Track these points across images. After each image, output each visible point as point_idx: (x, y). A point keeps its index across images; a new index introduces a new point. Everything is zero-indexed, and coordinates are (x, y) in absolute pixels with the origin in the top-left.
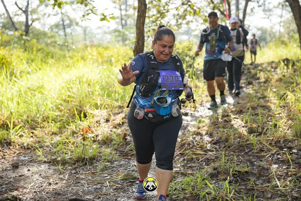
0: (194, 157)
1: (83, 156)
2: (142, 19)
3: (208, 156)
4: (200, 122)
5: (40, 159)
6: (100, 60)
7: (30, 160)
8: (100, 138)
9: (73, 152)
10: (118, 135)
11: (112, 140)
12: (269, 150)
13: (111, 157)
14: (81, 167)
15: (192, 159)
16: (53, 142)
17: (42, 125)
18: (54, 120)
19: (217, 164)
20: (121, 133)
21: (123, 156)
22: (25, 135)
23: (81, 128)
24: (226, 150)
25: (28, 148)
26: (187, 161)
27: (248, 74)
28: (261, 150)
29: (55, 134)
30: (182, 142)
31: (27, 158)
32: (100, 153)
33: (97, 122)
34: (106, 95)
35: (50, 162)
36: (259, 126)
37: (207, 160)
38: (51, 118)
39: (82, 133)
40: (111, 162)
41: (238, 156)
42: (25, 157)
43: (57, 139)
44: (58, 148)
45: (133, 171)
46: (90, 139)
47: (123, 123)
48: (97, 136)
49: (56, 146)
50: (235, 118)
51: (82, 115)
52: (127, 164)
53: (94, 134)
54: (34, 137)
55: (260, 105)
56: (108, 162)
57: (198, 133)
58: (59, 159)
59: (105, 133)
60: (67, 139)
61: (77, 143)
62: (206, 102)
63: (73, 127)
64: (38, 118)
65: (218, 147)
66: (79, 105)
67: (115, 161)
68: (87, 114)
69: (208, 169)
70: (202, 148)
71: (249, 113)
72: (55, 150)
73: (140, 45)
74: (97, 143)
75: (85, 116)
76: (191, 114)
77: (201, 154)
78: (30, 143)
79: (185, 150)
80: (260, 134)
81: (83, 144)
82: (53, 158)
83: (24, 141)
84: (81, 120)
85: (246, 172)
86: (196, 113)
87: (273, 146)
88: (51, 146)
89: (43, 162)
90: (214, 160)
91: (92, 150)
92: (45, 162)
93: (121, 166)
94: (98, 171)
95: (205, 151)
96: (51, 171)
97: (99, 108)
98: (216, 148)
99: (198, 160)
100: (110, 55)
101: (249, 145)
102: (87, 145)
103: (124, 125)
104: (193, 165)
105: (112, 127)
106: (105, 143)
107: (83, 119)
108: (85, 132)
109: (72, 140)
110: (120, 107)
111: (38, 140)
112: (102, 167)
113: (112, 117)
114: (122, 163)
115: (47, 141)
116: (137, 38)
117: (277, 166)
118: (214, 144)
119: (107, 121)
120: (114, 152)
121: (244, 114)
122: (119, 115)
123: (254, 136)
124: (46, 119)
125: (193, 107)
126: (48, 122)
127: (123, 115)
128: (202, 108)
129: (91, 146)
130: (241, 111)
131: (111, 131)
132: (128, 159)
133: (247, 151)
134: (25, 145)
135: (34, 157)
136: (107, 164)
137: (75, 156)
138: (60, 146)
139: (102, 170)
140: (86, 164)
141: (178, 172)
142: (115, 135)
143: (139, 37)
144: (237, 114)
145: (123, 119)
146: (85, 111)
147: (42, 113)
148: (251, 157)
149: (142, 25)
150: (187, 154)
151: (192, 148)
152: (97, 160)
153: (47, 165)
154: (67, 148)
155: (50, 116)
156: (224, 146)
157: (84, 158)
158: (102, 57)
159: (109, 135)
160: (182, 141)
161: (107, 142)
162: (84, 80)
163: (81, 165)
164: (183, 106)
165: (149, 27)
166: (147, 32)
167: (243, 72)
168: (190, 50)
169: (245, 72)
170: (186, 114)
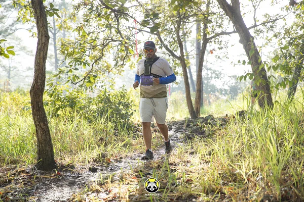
2: (42, 53)
50: (148, 174)
73: (39, 84)
116: (35, 75)
125: (106, 163)
130: (159, 166)
143: (38, 75)
149: (42, 59)
158: (17, 105)
164: (95, 161)
165: (71, 66)
166: (67, 72)
167: (188, 125)
168: (123, 96)
169: (191, 126)
170: (93, 170)
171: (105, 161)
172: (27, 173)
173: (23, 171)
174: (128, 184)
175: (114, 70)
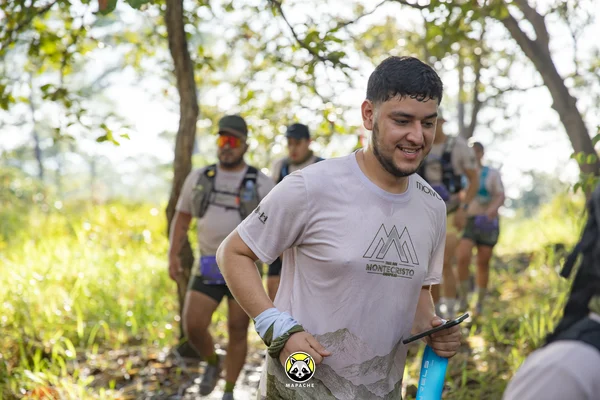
23: (31, 386)
47: (132, 377)
51: (37, 358)
66: (33, 335)
84: (31, 370)
97: (82, 344)
103: (136, 381)
107: (37, 366)
122: (128, 360)
145: (133, 367)
146: (47, 351)
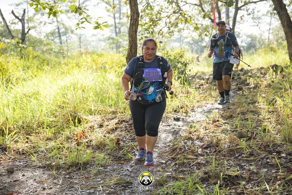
0: (185, 161)
1: (77, 161)
2: (134, 27)
3: (199, 161)
4: (191, 127)
5: (34, 164)
6: (94, 67)
7: (25, 165)
8: (94, 143)
9: (67, 157)
10: (112, 140)
11: (105, 145)
12: (259, 155)
13: (104, 162)
14: (75, 171)
15: (184, 163)
16: (47, 147)
17: (37, 131)
18: (49, 126)
19: (208, 169)
20: (114, 138)
21: (116, 161)
22: (20, 141)
23: (76, 133)
24: (217, 154)
25: (23, 154)
26: (179, 166)
27: (238, 80)
28: (251, 155)
29: (50, 139)
30: (174, 147)
31: (22, 163)
32: (94, 158)
33: (91, 127)
34: (99, 101)
35: (45, 167)
36: (248, 131)
37: (198, 164)
38: (46, 124)
39: (76, 138)
40: (104, 166)
41: (228, 160)
42: (20, 162)
43: (52, 144)
44: (53, 153)
45: (126, 175)
46: (83, 144)
47: (116, 129)
48: (90, 141)
49: (51, 151)
50: (225, 123)
51: (76, 121)
52: (120, 169)
53: (88, 140)
54: (29, 142)
55: (250, 110)
56: (102, 167)
57: (189, 138)
58: (54, 163)
59: (99, 138)
60: (61, 144)
61: (71, 148)
62: (197, 108)
63: (67, 132)
64: (33, 124)
65: (208, 152)
66: (73, 111)
67: (109, 166)
68: (81, 119)
69: (200, 173)
70: (193, 152)
71: (239, 118)
72: (50, 155)
73: (133, 52)
74: (91, 148)
75: (79, 122)
76: (183, 119)
77: (192, 159)
78: (25, 148)
79: (177, 155)
80: (250, 139)
81: (77, 149)
82: (48, 163)
83: (20, 147)
84: (75, 126)
85: (236, 176)
86: (187, 118)
87: (262, 150)
88: (46, 152)
89: (38, 168)
90: (205, 164)
91: (87, 155)
92: (39, 167)
93: (114, 170)
94: (92, 176)
95: (196, 156)
96: (46, 176)
97: (93, 114)
98: (207, 153)
99: (190, 165)
100: (104, 61)
101: (239, 150)
102: (81, 150)
103: (118, 130)
104: (185, 169)
105: (105, 132)
106: (99, 148)
107: (77, 124)
108: (79, 137)
109: (66, 145)
110: (114, 113)
111: (32, 145)
112: (95, 172)
113: (106, 123)
114: (116, 167)
115: (42, 146)
116: (129, 45)
117: (266, 170)
118: (205, 148)
119: (101, 126)
120: (107, 157)
121: (234, 119)
122: (112, 121)
123: (243, 140)
124: (41, 125)
125: (185, 113)
126: (43, 128)
127: (116, 121)
128: (193, 113)
129: (85, 151)
130: (231, 116)
131: (105, 136)
132: (121, 164)
133: (237, 155)
134: (20, 150)
135: (29, 163)
136: (100, 168)
137: (69, 161)
138: (54, 151)
139: (96, 175)
140: (80, 168)
141: (170, 177)
142: (108, 141)
143: (132, 45)
144: (227, 119)
145: (116, 124)
146: (80, 117)
147: (37, 119)
148: (241, 161)
149: (134, 33)
150: (179, 159)
151: (183, 153)
152: (91, 165)
153: (42, 170)
154: (62, 153)
155: (45, 121)
156: (214, 150)
157: (78, 163)
158: (96, 64)
159: (102, 140)
160: (174, 145)
161: (100, 147)
162: (79, 86)
163: (75, 169)
164: (175, 111)
165: (142, 34)
166: (140, 40)
167: (233, 78)
168: (181, 57)
169: (235, 78)
170: (178, 120)
171: (184, 111)
172: (127, 122)
173: (124, 121)
174: (213, 132)
175: (167, 35)
